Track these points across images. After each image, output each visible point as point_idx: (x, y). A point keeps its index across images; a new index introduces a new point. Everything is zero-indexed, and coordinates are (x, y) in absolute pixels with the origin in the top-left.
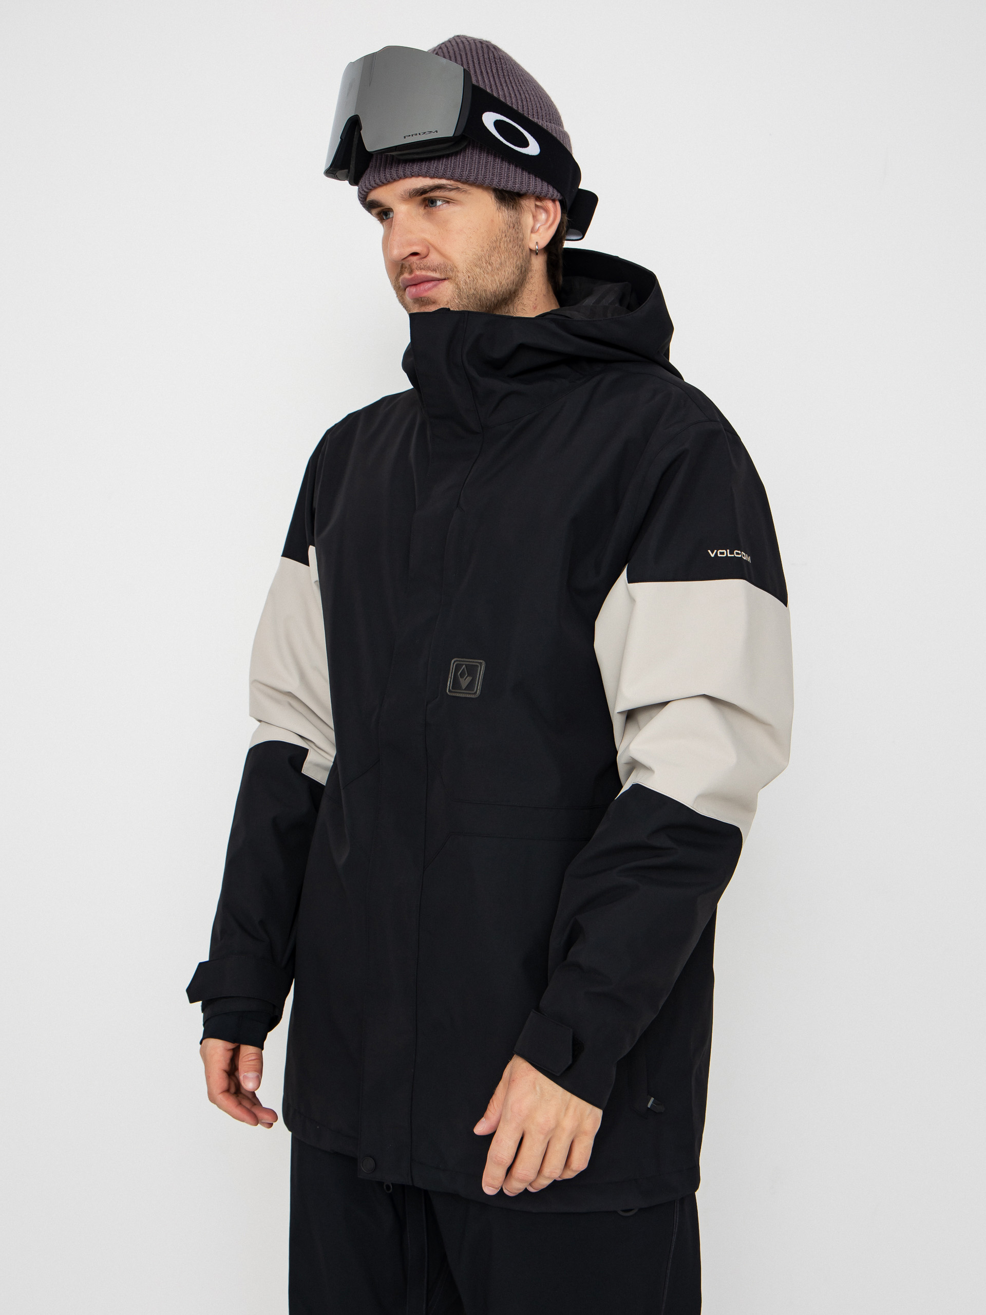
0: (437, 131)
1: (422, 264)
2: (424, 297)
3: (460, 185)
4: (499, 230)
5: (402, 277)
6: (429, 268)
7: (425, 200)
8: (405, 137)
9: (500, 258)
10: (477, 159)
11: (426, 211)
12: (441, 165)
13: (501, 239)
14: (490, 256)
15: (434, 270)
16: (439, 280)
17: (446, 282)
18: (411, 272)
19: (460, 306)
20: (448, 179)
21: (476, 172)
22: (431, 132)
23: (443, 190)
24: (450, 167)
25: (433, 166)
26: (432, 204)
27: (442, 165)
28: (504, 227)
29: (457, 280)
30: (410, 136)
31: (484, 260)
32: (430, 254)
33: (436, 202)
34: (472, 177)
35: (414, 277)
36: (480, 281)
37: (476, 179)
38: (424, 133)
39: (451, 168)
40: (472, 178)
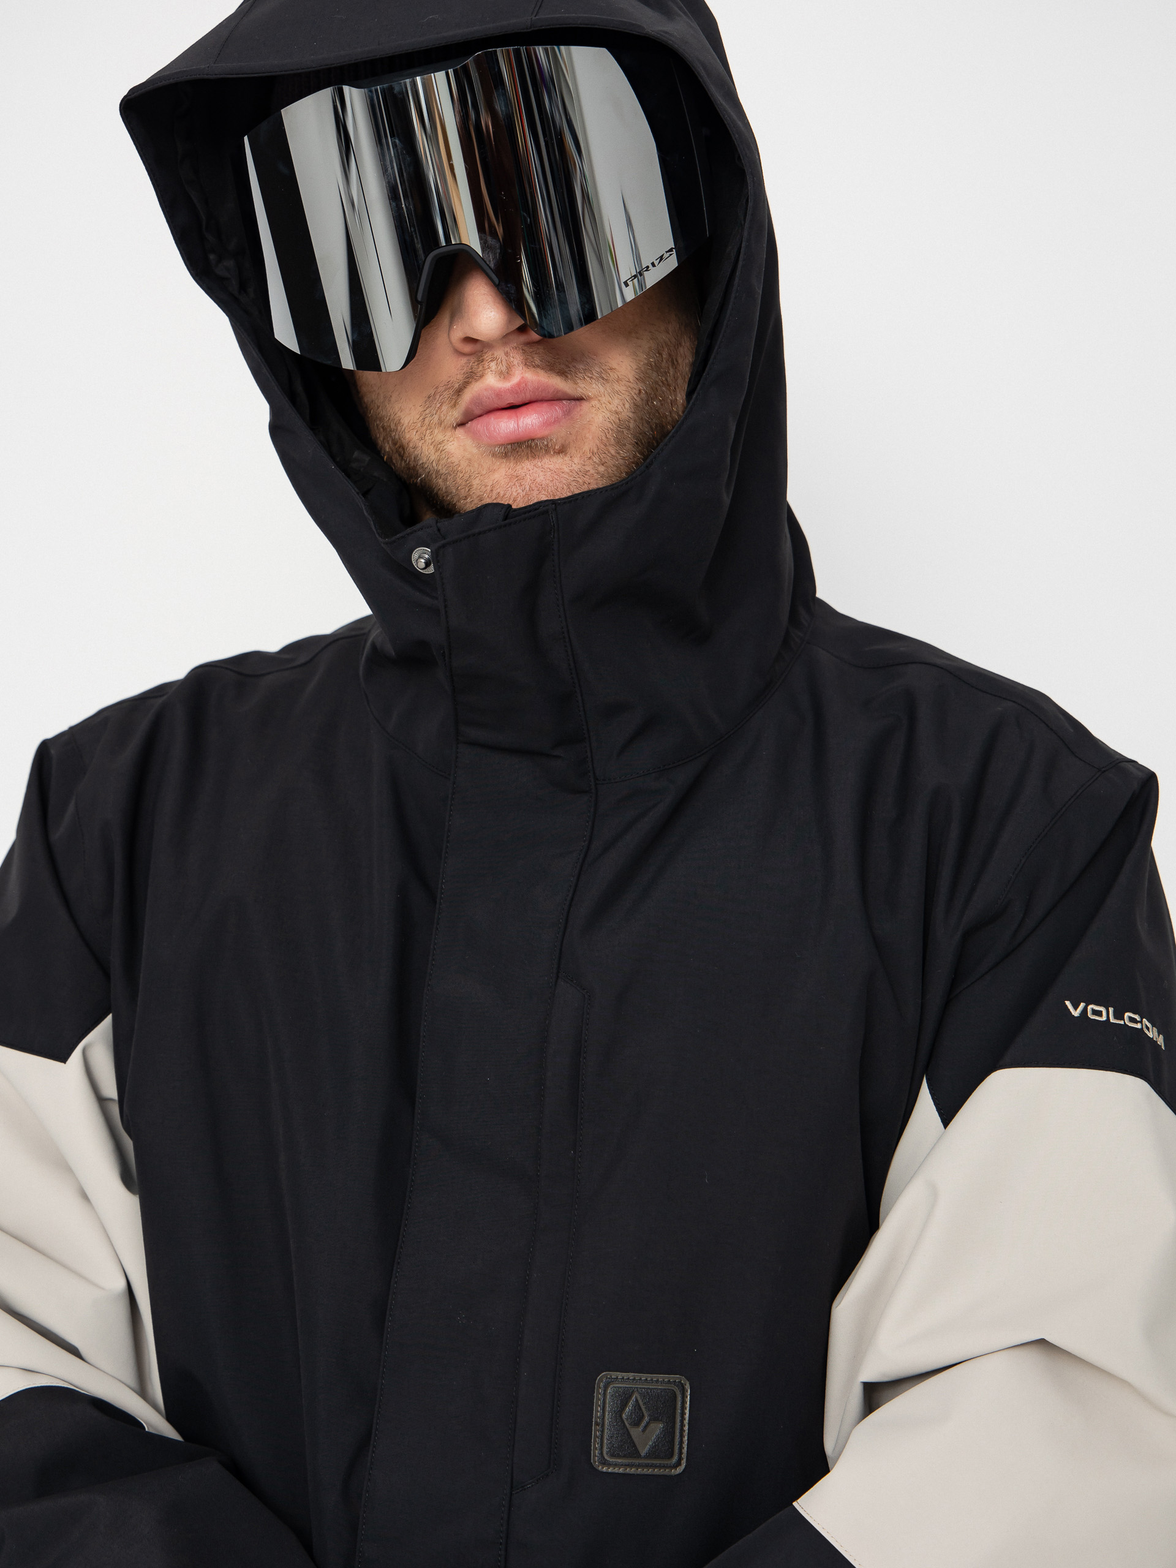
16: (572, 399)
17: (586, 406)
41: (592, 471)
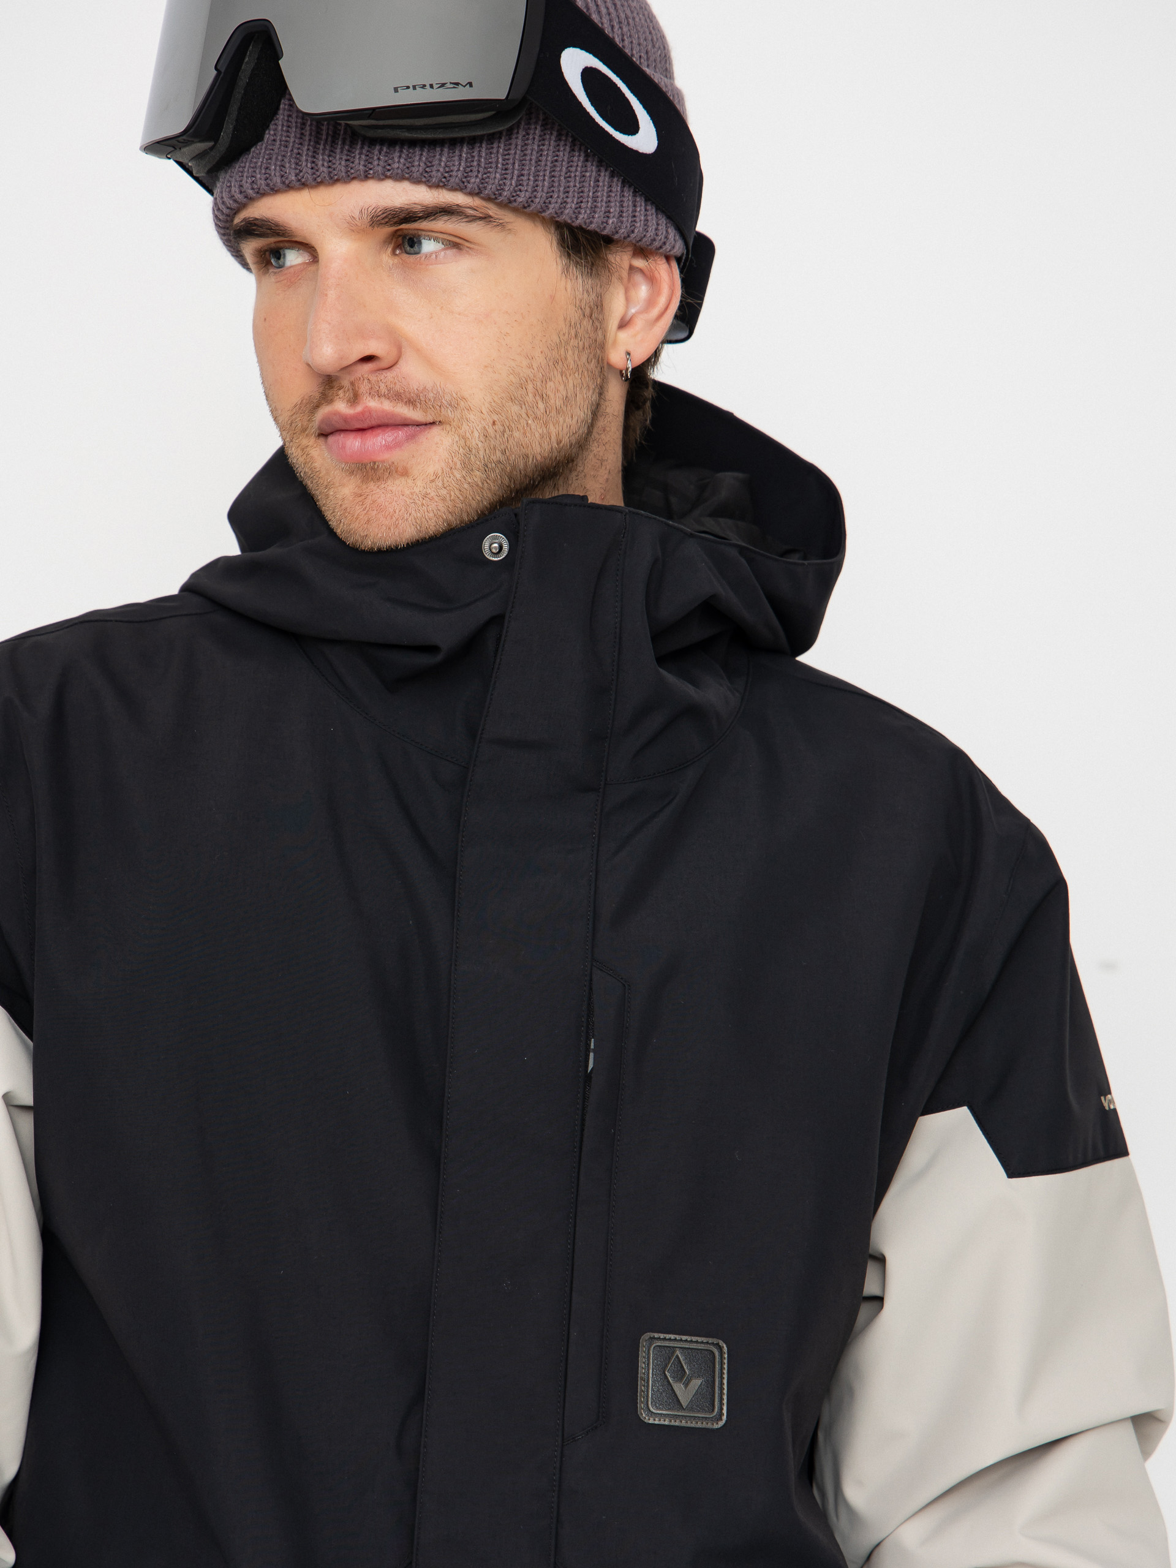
0: (470, 84)
1: (382, 386)
2: (383, 462)
3: (492, 210)
4: (565, 320)
5: (324, 411)
6: (398, 396)
7: (395, 235)
8: (396, 90)
9: (565, 386)
10: (534, 153)
11: (396, 260)
12: (455, 161)
13: (567, 343)
14: (545, 380)
15: (411, 402)
16: (419, 424)
17: (435, 431)
18: (355, 399)
19: (466, 486)
20: (471, 194)
21: (531, 183)
22: (457, 84)
23: (454, 218)
24: (479, 165)
25: (440, 160)
26: (412, 246)
27: (460, 160)
28: (574, 315)
29: (465, 427)
30: (408, 87)
31: (530, 387)
32: (401, 362)
33: (420, 243)
34: (522, 194)
35: (363, 413)
36: (516, 434)
37: (531, 200)
38: (443, 85)
39: (481, 170)
40: (522, 198)
41: (433, 494)
